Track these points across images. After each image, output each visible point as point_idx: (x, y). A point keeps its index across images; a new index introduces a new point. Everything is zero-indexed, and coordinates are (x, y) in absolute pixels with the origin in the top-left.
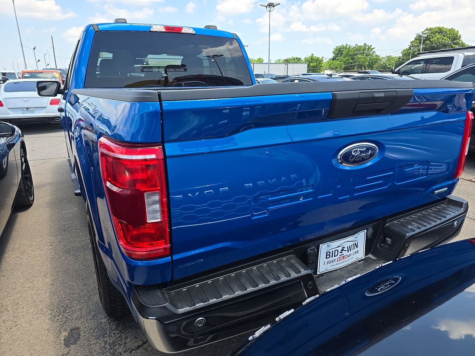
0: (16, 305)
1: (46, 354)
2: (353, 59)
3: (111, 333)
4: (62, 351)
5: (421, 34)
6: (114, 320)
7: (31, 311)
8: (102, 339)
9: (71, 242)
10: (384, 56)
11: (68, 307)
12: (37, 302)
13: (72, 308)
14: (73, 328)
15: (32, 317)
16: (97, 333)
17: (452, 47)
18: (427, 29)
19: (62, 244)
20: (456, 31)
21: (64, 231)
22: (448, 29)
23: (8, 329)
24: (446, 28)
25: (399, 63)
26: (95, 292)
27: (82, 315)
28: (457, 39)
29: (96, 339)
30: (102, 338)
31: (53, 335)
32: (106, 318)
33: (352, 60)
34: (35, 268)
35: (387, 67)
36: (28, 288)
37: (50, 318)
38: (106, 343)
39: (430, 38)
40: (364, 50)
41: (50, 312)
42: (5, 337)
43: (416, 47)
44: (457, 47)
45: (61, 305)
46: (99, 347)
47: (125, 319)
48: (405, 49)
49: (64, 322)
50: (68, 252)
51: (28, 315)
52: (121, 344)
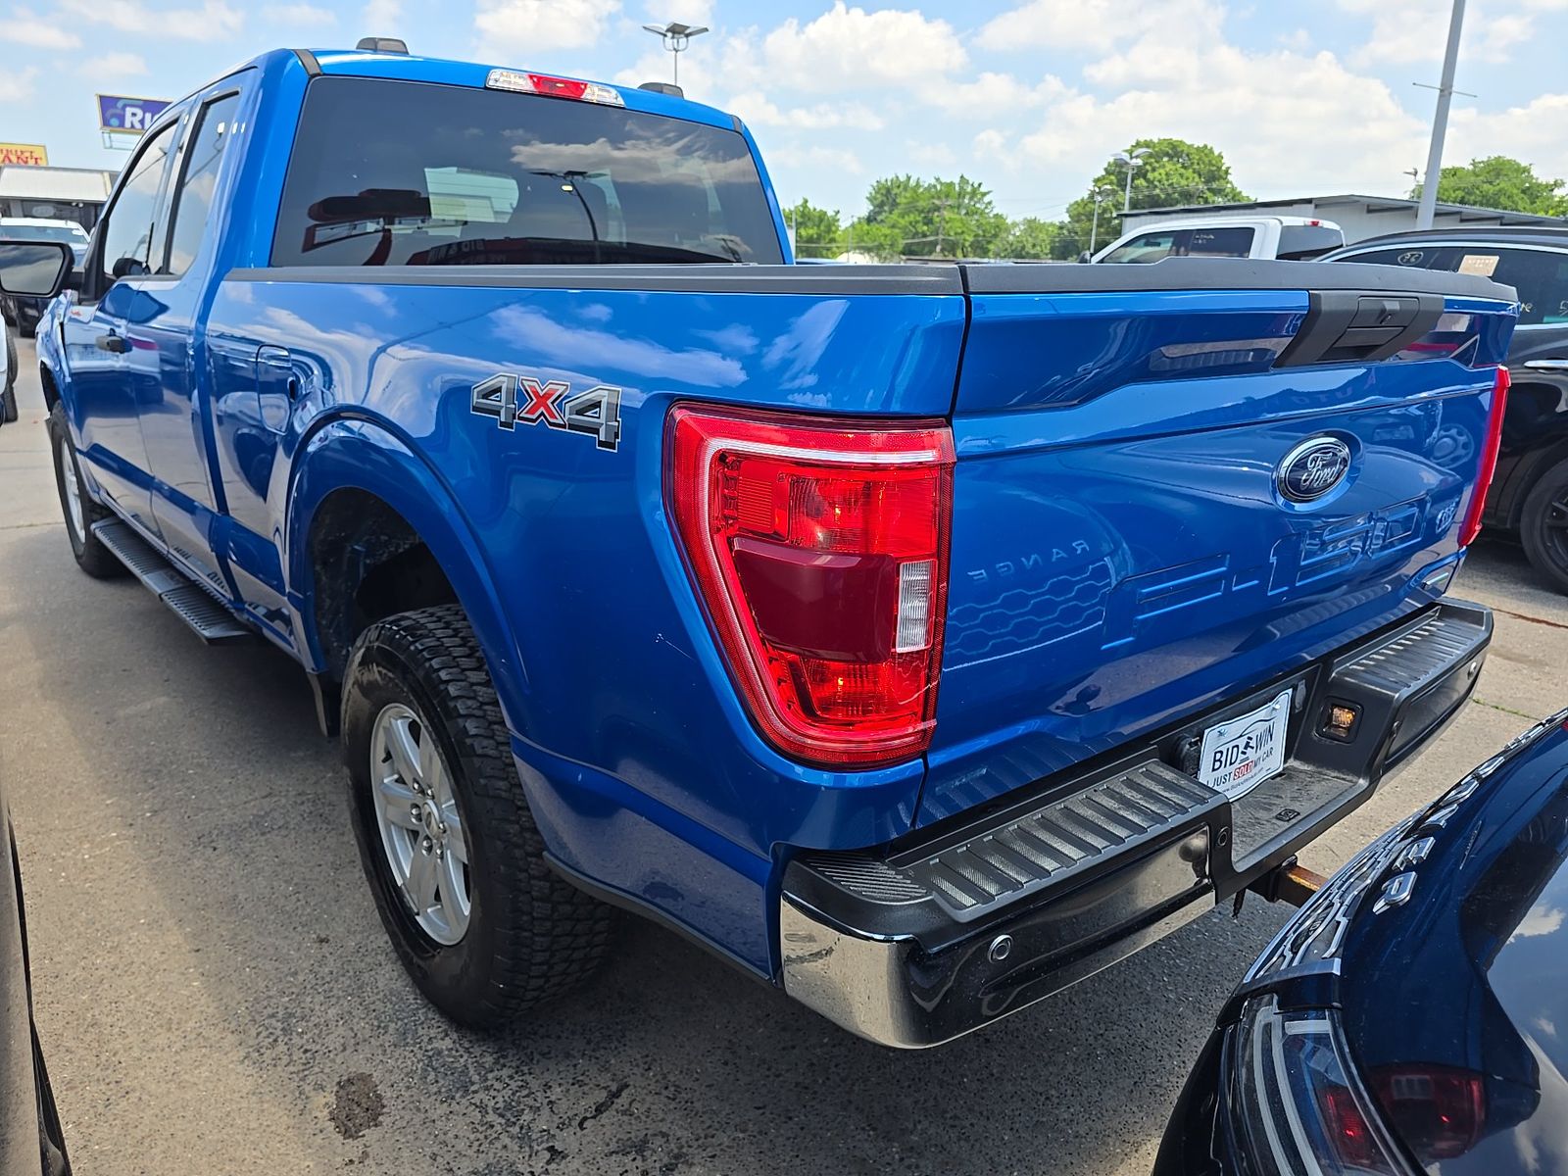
0: (90, 1029)
1: (285, 1170)
2: (928, 222)
3: (487, 1080)
4: (339, 1151)
5: (1126, 157)
6: (478, 1040)
7: (161, 1041)
8: (464, 1101)
9: (202, 810)
10: (1019, 219)
11: (292, 1015)
12: (169, 1009)
13: (312, 1018)
14: (344, 1078)
15: (174, 1060)
16: (440, 1084)
17: (1206, 201)
18: (1138, 145)
19: (168, 819)
20: (1216, 153)
21: (157, 774)
22: (1195, 146)
23: (101, 1109)
24: (1189, 143)
25: (1059, 242)
26: (368, 960)
27: (356, 1035)
28: (1221, 177)
29: (442, 1102)
30: (463, 1097)
31: (282, 1106)
32: (447, 1035)
33: (926, 224)
34: (104, 902)
35: (1028, 253)
36: (109, 970)
37: (246, 1058)
38: (482, 1108)
39: (1147, 171)
40: (961, 195)
41: (231, 1038)
42: (98, 1135)
43: (1108, 195)
44: (1220, 201)
45: (265, 1011)
46: (468, 1125)
47: (517, 1032)
48: (1079, 199)
49: (305, 1064)
50: (204, 840)
51: (153, 1055)
52: (538, 1108)
